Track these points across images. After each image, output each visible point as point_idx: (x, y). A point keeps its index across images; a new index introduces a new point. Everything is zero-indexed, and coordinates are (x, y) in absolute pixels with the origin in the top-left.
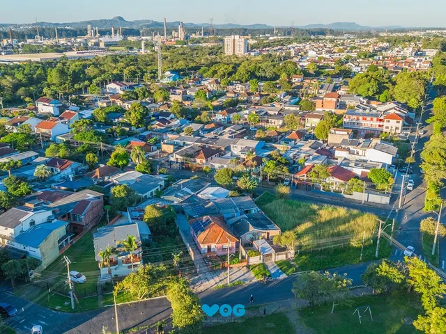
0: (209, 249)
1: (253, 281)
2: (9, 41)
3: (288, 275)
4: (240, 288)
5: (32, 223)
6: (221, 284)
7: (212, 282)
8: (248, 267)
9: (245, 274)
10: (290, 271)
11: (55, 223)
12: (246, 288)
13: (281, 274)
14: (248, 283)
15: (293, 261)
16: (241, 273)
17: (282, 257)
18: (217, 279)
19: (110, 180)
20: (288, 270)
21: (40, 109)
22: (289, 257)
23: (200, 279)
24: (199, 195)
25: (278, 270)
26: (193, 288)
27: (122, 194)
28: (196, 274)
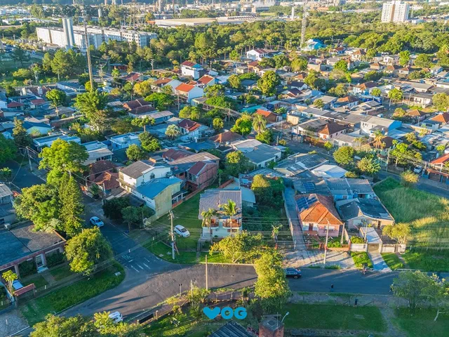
0: (311, 227)
1: (352, 268)
2: (172, 6)
3: (393, 269)
4: (336, 273)
5: (153, 176)
6: (316, 265)
7: (307, 260)
8: (349, 253)
9: (344, 259)
10: (396, 266)
11: (171, 179)
12: (342, 274)
13: (384, 267)
14: (345, 269)
15: (403, 256)
16: (341, 257)
17: (390, 249)
18: (313, 259)
19: (230, 146)
20: (394, 265)
21: (183, 72)
22: (399, 251)
23: (295, 255)
24: (313, 172)
25: (382, 263)
26: (287, 263)
27: (236, 160)
28: (292, 249)
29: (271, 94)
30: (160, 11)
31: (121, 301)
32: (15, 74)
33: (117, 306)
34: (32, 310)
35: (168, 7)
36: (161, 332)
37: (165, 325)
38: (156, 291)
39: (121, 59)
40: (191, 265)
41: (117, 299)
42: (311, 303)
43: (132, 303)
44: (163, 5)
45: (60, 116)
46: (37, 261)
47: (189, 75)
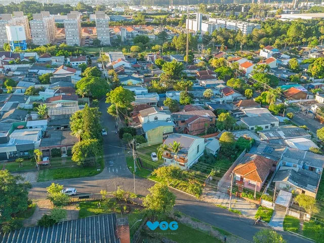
0: (242, 179)
1: (251, 217)
3: (285, 230)
4: (234, 216)
5: (156, 119)
6: (224, 205)
7: (221, 201)
8: (257, 206)
9: (250, 209)
10: (291, 228)
11: (169, 123)
12: (238, 218)
13: (280, 226)
14: (244, 216)
15: (305, 224)
16: (249, 207)
17: (295, 215)
18: (226, 201)
19: (242, 110)
20: (289, 227)
21: (260, 54)
22: (304, 218)
23: (215, 194)
24: (286, 141)
25: (281, 222)
26: (204, 197)
27: (222, 119)
28: (216, 190)
29: (320, 77)
30: (294, 7)
31: (86, 184)
32: (153, 48)
33: (81, 186)
34: (44, 174)
35: (302, 4)
36: (88, 208)
37: (93, 205)
38: (108, 186)
39: (224, 42)
40: (142, 178)
41: (85, 183)
42: (194, 228)
43: (90, 187)
44: (298, 3)
45: (154, 75)
46: (62, 150)
47: (264, 56)
